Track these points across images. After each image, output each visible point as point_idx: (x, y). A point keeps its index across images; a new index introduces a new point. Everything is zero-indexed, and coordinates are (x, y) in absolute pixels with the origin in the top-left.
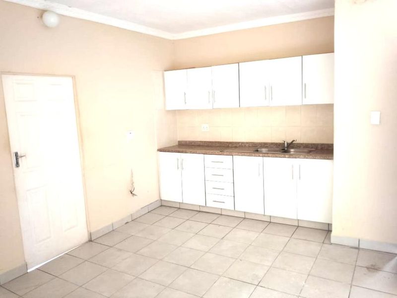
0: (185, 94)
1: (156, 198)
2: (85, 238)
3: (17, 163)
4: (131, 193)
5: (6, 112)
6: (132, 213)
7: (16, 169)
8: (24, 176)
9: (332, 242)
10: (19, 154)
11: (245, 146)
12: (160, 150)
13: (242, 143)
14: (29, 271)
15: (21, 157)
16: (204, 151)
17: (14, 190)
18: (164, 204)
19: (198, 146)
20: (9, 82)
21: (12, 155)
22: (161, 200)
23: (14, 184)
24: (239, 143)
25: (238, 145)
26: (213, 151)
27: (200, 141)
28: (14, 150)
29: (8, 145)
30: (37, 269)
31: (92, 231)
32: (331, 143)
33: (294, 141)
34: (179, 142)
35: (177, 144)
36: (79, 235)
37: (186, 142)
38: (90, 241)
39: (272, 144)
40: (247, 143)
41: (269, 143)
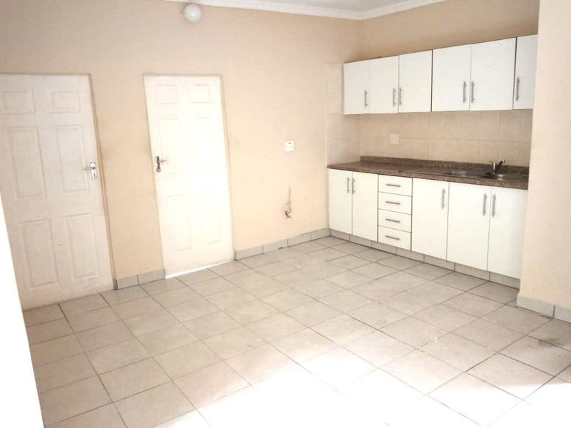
0: (366, 93)
1: (322, 226)
2: (230, 256)
3: (159, 167)
4: (287, 214)
5: (147, 115)
6: (289, 237)
7: (156, 173)
8: (166, 183)
9: (518, 305)
10: (160, 159)
11: (443, 167)
12: (332, 167)
13: (440, 162)
14: (166, 277)
15: (163, 161)
16: (378, 171)
17: (155, 193)
18: (333, 234)
19: (383, 163)
20: (151, 84)
21: (154, 159)
22: (330, 229)
23: (155, 188)
24: (435, 162)
25: (434, 165)
26: (388, 171)
27: (387, 158)
28: (155, 154)
29: (149, 149)
30: (175, 278)
31: (238, 249)
32: (527, 166)
33: (502, 162)
34: (362, 157)
35: (359, 160)
36: (222, 251)
37: (370, 157)
38: (235, 260)
39: (478, 165)
40: (446, 162)
41: (474, 164)
